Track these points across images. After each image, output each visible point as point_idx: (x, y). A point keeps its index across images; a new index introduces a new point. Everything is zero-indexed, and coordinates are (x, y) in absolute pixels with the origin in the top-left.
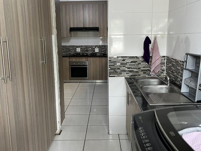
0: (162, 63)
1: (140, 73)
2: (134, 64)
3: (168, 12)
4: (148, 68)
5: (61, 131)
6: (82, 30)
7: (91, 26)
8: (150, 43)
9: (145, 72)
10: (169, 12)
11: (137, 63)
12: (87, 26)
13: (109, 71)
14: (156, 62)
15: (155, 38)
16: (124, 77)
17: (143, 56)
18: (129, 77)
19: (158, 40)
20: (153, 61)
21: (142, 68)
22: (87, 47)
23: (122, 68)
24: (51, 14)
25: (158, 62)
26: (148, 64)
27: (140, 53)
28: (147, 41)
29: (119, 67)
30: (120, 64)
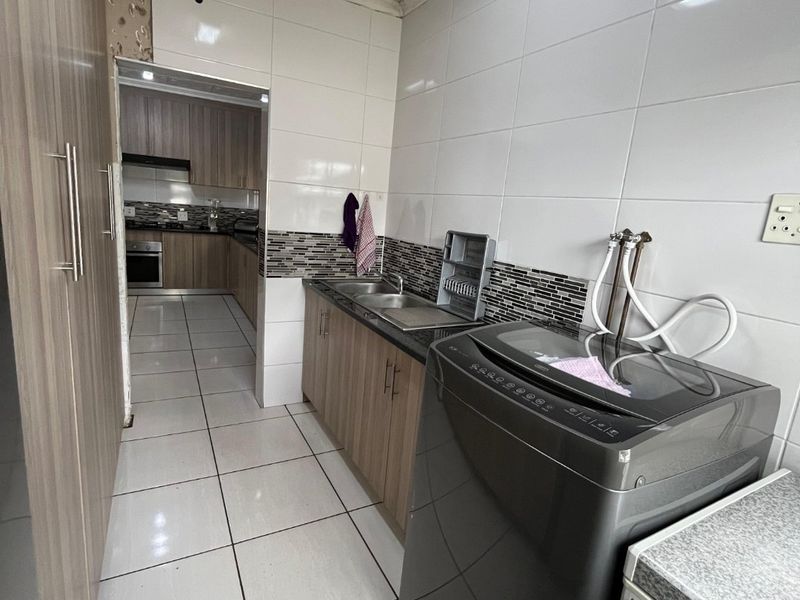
0: (378, 252)
1: (334, 269)
2: (322, 250)
3: (390, 150)
4: (350, 260)
5: (133, 416)
6: (144, 163)
7: (169, 156)
8: (358, 208)
9: (343, 267)
10: (394, 148)
11: (329, 248)
12: (158, 154)
13: (266, 264)
14: (367, 248)
15: (366, 199)
16: (301, 279)
17: (340, 232)
18: (310, 277)
19: (372, 202)
20: (363, 244)
21: (338, 260)
22: (154, 207)
23: (298, 258)
24: (112, 105)
25: (371, 248)
26: (352, 249)
27: (336, 227)
28: (351, 203)
29: (290, 256)
30: (292, 248)
